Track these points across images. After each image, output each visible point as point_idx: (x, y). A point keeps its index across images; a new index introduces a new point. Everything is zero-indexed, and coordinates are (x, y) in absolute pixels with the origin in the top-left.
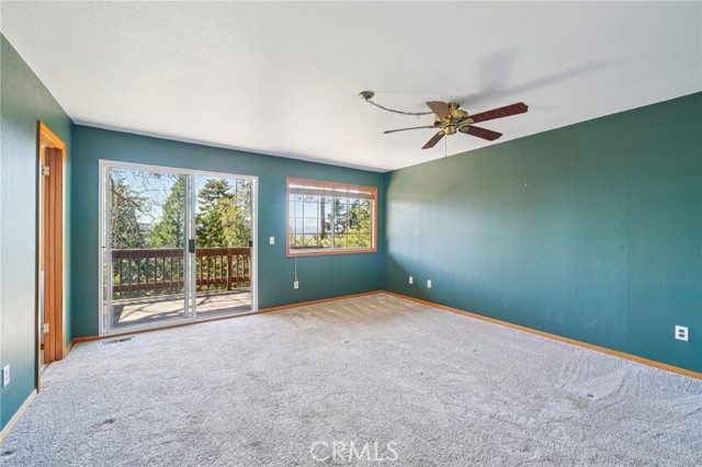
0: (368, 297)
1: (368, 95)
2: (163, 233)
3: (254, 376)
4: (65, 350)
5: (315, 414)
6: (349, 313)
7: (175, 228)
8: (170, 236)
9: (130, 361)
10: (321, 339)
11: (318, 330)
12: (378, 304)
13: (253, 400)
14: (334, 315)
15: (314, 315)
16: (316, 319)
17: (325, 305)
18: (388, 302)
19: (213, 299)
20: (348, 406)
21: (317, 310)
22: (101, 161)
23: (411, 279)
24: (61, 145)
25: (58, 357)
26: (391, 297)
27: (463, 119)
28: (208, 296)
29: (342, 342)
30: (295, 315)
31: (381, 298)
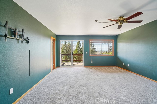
0: (111, 67)
1: (96, 21)
2: (76, 51)
3: (76, 77)
4: (55, 68)
5: (82, 85)
6: (103, 70)
7: (78, 50)
8: (77, 52)
9: (62, 71)
10: (93, 74)
11: (93, 72)
12: (112, 69)
13: (74, 80)
14: (99, 70)
15: (94, 69)
16: (95, 70)
17: (98, 68)
18: (115, 69)
19: (78, 64)
20: (89, 86)
21: (96, 68)
22: (60, 40)
23: (123, 63)
24: (55, 39)
25: (55, 69)
26: (117, 68)
27: (124, 20)
28: (78, 63)
29: (97, 75)
30: (90, 68)
31: (114, 68)
